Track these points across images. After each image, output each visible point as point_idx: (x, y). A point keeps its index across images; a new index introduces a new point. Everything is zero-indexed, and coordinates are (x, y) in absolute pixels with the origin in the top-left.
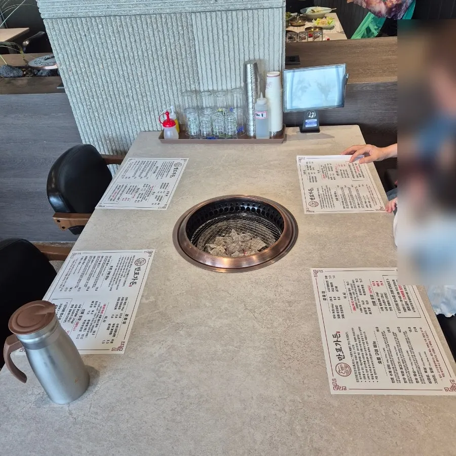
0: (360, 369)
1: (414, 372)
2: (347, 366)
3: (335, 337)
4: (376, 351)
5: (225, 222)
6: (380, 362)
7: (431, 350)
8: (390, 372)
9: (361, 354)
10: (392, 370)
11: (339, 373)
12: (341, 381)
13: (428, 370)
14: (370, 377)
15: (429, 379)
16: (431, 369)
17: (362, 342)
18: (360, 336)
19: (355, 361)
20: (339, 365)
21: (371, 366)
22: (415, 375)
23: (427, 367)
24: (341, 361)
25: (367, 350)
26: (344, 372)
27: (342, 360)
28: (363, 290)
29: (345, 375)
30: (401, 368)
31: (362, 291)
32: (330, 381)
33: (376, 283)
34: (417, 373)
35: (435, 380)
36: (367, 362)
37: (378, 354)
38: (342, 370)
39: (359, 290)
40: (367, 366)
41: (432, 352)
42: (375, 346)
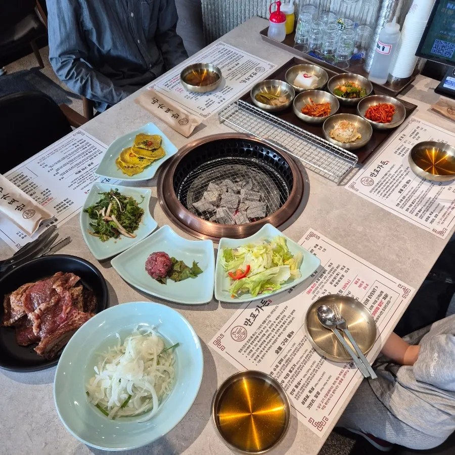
0: (254, 344)
1: (299, 383)
2: (245, 333)
3: (263, 303)
4: (286, 340)
5: (245, 167)
6: (277, 352)
7: (340, 379)
8: (277, 366)
9: (269, 333)
10: (280, 366)
11: (232, 333)
12: (227, 341)
13: (314, 393)
14: (254, 357)
15: (305, 400)
16: (318, 393)
17: (281, 324)
18: (286, 318)
19: (257, 335)
20: (239, 328)
21: (266, 349)
22: (296, 387)
23: (317, 389)
24: (245, 326)
25: (278, 333)
26: (237, 335)
27: (247, 325)
28: (339, 281)
29: (236, 339)
30: (291, 371)
31: (336, 281)
32: (218, 335)
33: (360, 282)
34: (300, 387)
35: (311, 404)
36: (266, 343)
37: (284, 344)
38: (238, 333)
39: (335, 278)
40: (263, 346)
41: (338, 381)
42: (289, 336)
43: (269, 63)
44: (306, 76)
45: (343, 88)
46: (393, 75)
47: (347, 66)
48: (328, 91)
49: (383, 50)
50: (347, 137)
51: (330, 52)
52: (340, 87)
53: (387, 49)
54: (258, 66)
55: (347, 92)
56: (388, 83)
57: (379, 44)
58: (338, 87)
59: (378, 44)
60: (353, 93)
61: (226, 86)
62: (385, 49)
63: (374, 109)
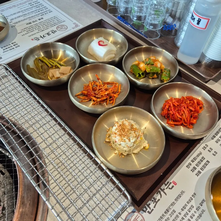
43: (75, 21)
44: (101, 43)
45: (142, 66)
46: (206, 55)
47: (157, 36)
48: (121, 69)
49: (198, 23)
50: (125, 149)
51: (139, 18)
52: (139, 64)
53: (203, 23)
54: (61, 24)
55: (145, 71)
56: (199, 64)
57: (194, 15)
58: (137, 63)
59: (192, 15)
60: (154, 73)
61: (13, 42)
62: (200, 23)
63: (174, 105)
